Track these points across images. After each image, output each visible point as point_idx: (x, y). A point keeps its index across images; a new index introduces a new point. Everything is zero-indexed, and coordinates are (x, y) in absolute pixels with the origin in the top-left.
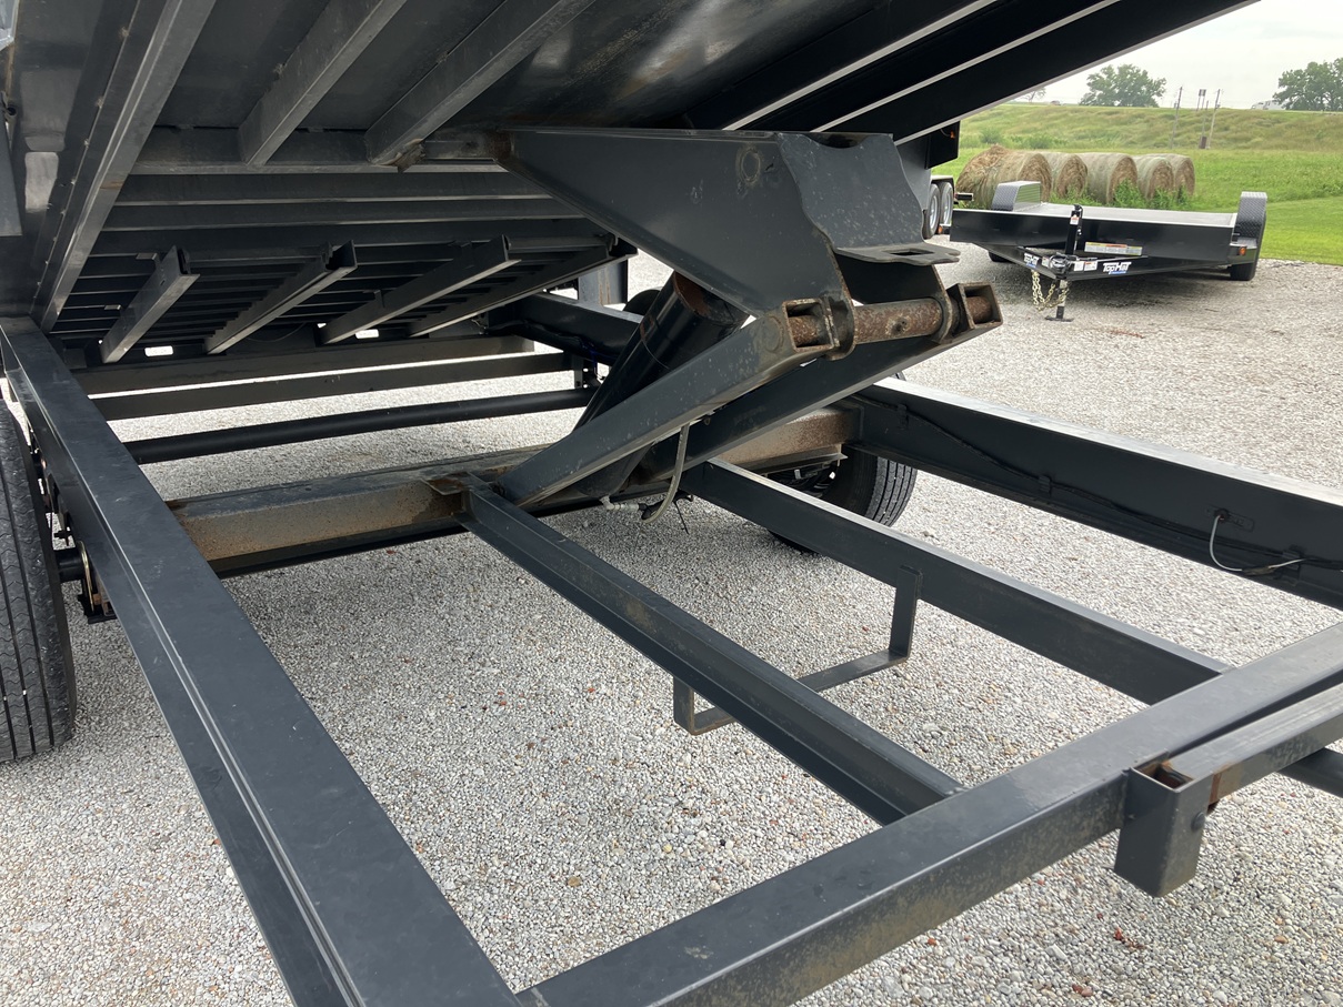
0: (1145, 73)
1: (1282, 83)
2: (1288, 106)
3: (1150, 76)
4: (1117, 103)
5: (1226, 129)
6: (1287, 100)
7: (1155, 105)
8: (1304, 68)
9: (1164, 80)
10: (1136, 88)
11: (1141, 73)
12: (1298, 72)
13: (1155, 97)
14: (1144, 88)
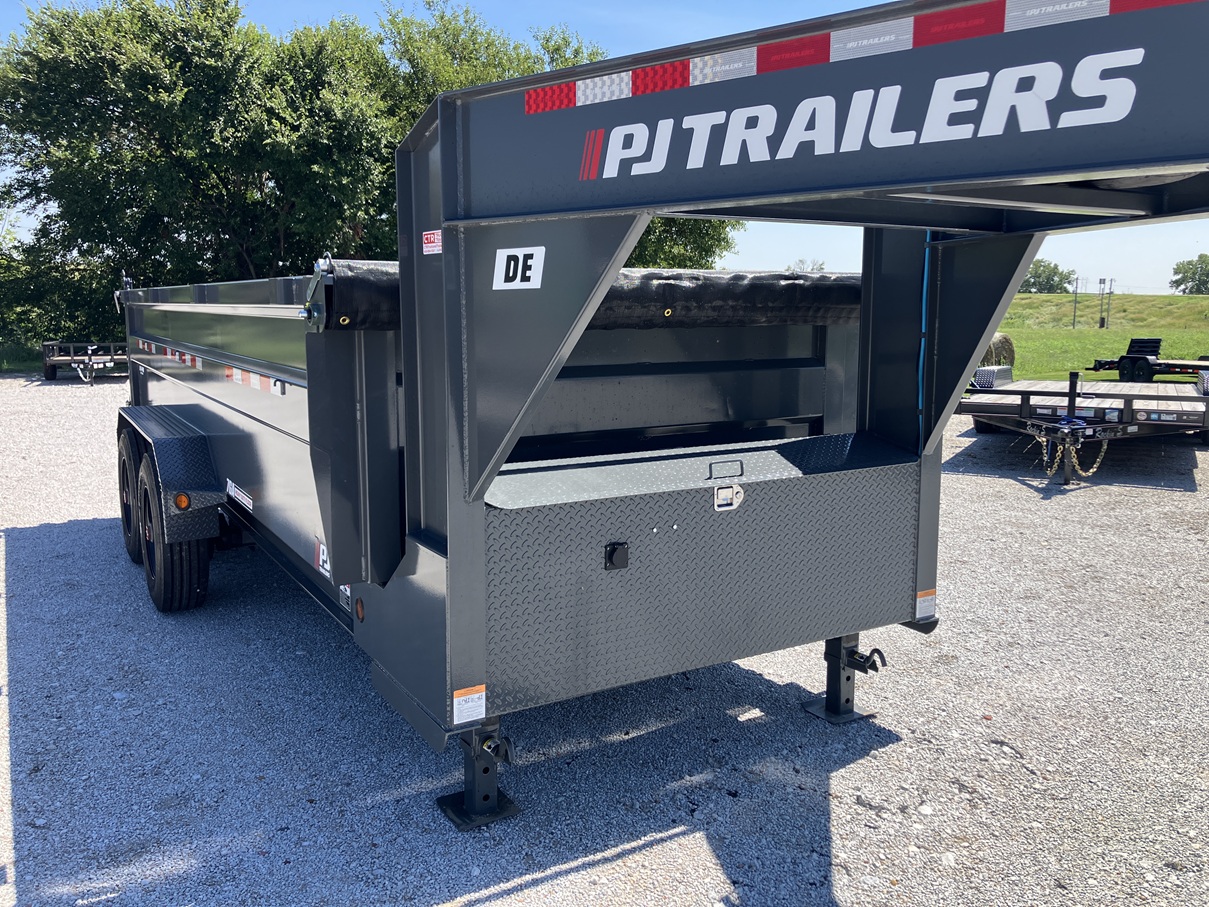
0: (1056, 266)
1: (1176, 273)
2: (1184, 291)
3: (1061, 270)
4: (1033, 290)
5: (1125, 311)
6: (1183, 287)
7: (1067, 291)
8: (1196, 258)
9: (1073, 271)
10: (1049, 278)
11: (1052, 265)
12: (1190, 263)
13: (1066, 285)
14: (1056, 279)
